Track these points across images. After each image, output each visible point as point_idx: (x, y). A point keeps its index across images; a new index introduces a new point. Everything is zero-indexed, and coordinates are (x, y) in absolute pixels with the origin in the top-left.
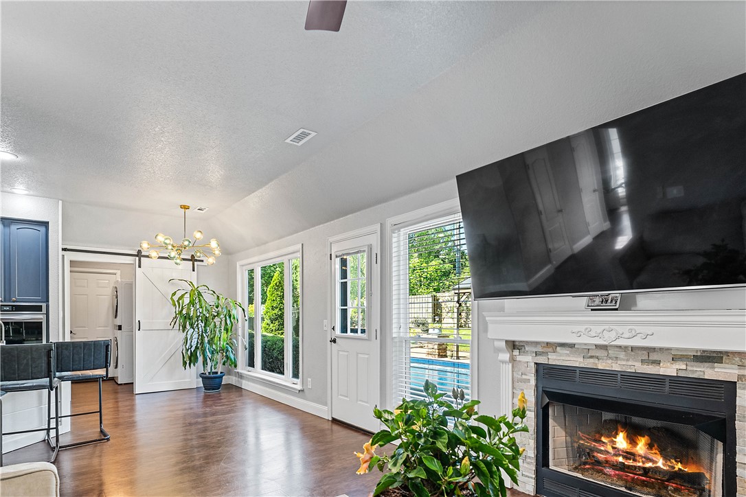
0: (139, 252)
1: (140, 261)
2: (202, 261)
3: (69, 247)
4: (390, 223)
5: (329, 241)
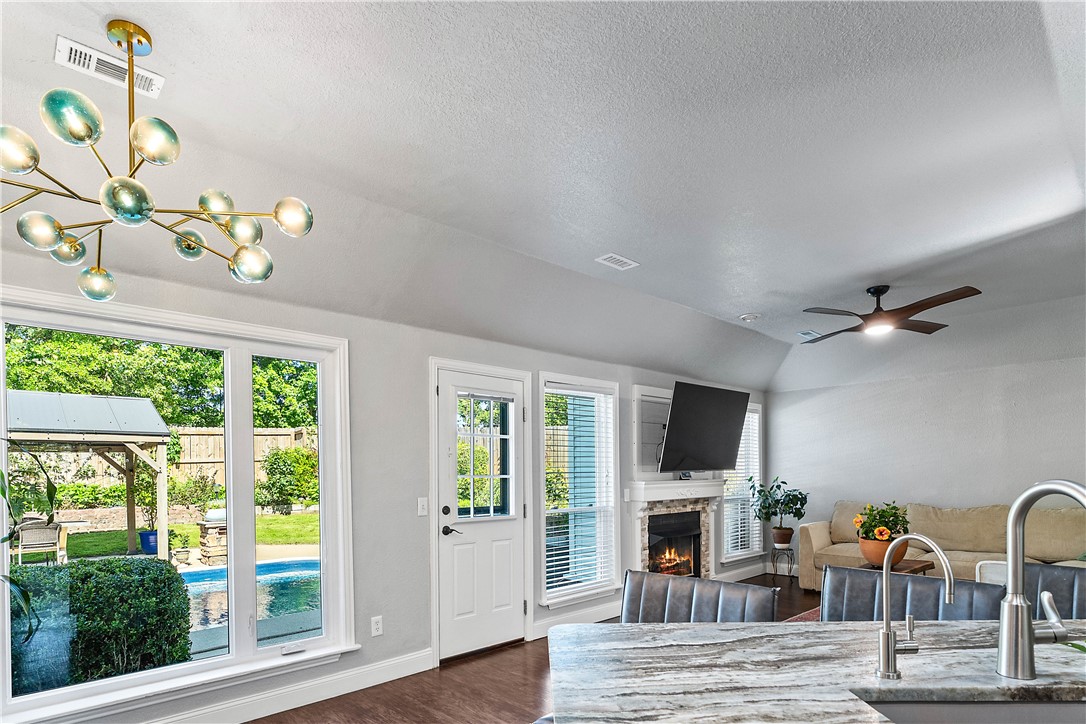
4: (544, 376)
5: (433, 363)
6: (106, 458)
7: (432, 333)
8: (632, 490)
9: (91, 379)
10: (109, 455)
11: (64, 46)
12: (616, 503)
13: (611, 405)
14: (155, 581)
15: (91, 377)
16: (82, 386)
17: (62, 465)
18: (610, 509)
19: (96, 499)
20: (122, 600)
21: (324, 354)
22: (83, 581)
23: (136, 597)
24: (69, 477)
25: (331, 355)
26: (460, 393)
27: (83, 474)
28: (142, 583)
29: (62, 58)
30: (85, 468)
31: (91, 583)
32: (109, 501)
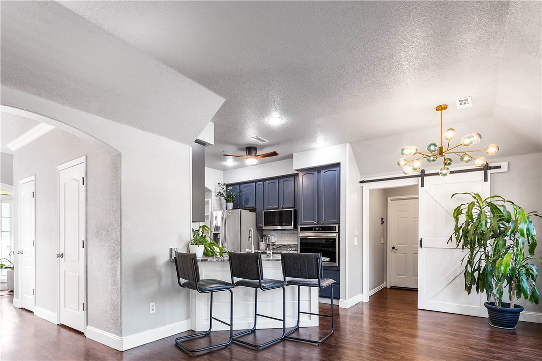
0: (423, 171)
1: (423, 180)
2: (499, 167)
3: (365, 180)
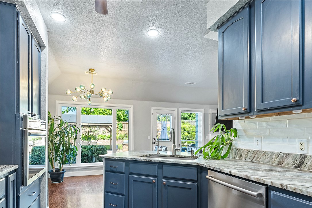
4: (180, 109)
5: (152, 108)
6: (106, 129)
7: (152, 102)
8: (208, 136)
9: (107, 111)
10: (107, 128)
11: (85, 72)
12: (203, 139)
13: (202, 115)
14: (102, 148)
15: (107, 110)
16: (106, 112)
17: (99, 130)
18: (202, 141)
19: (105, 138)
20: (96, 151)
21: (130, 108)
22: (91, 148)
23: (98, 151)
24: (101, 133)
25: (131, 108)
26: (158, 114)
27: (104, 133)
28: (100, 149)
29: (85, 73)
30: (104, 131)
31: (92, 148)
32: (108, 138)
